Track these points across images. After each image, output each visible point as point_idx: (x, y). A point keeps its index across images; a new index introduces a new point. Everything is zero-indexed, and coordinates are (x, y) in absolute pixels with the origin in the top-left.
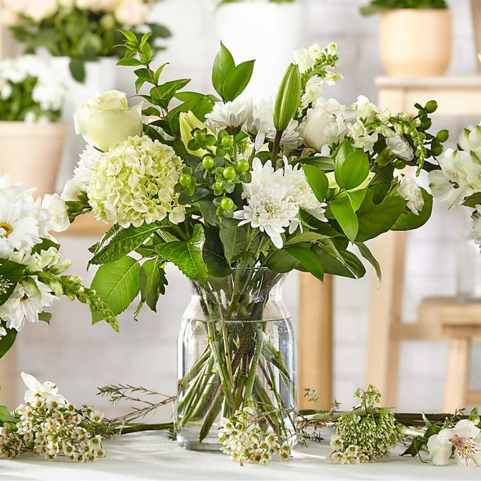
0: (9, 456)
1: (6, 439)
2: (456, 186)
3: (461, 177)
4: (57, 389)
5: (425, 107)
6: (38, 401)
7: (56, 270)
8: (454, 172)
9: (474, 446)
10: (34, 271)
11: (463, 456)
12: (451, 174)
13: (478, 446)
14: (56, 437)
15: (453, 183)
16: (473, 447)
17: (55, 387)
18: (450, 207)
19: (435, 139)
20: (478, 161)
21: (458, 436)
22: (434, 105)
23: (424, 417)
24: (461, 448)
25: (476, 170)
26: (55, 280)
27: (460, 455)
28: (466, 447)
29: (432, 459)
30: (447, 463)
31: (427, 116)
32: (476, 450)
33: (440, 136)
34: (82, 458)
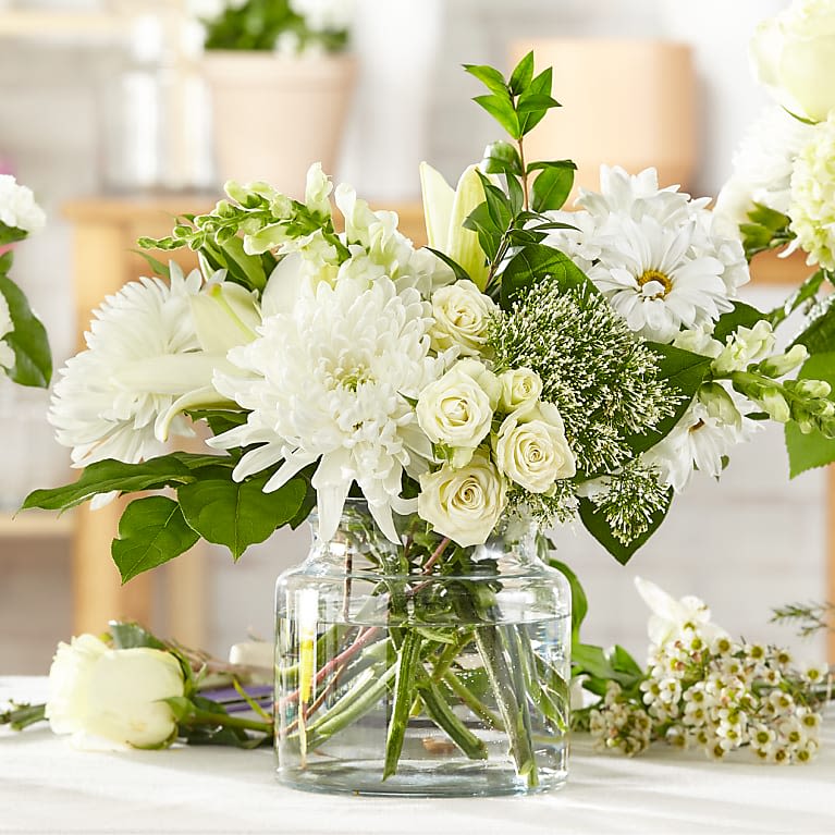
0: (627, 751)
1: (621, 716)
4: (708, 612)
6: (694, 638)
7: (774, 368)
10: (730, 370)
14: (735, 713)
17: (705, 608)
26: (771, 389)
34: (784, 755)
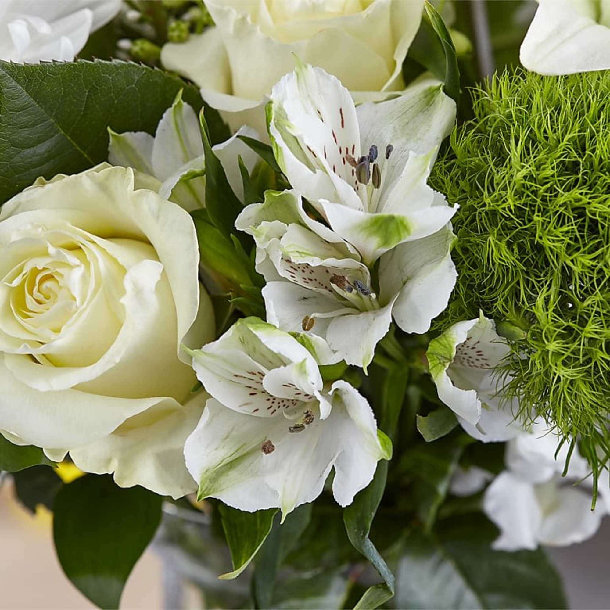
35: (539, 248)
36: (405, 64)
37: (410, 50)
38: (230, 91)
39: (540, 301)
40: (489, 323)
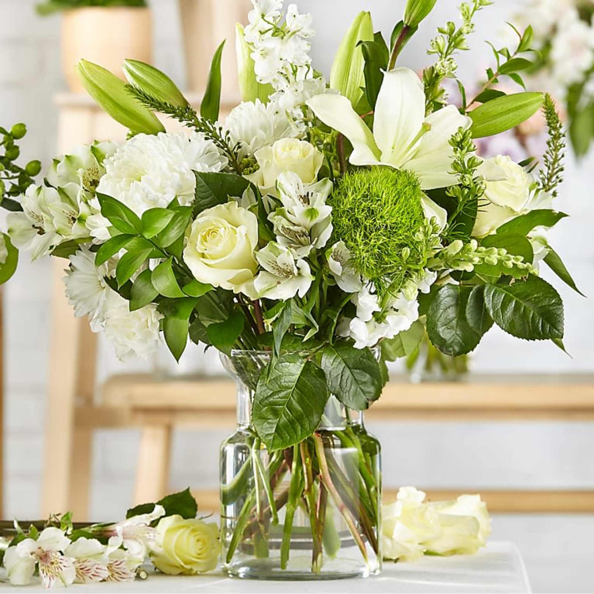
2: (41, 232)
3: (47, 220)
5: (11, 132)
8: (38, 214)
9: (61, 561)
11: (47, 574)
12: (35, 217)
13: (66, 561)
15: (37, 228)
16: (61, 563)
18: (35, 258)
19: (23, 172)
20: (67, 200)
21: (42, 548)
22: (23, 128)
23: (16, 525)
24: (45, 564)
25: (65, 211)
27: (43, 573)
28: (52, 563)
29: (9, 578)
30: (28, 582)
31: (13, 143)
32: (65, 566)
33: (29, 168)
35: (357, 220)
36: (318, 175)
37: (320, 170)
38: (263, 185)
39: (358, 235)
40: (344, 243)
